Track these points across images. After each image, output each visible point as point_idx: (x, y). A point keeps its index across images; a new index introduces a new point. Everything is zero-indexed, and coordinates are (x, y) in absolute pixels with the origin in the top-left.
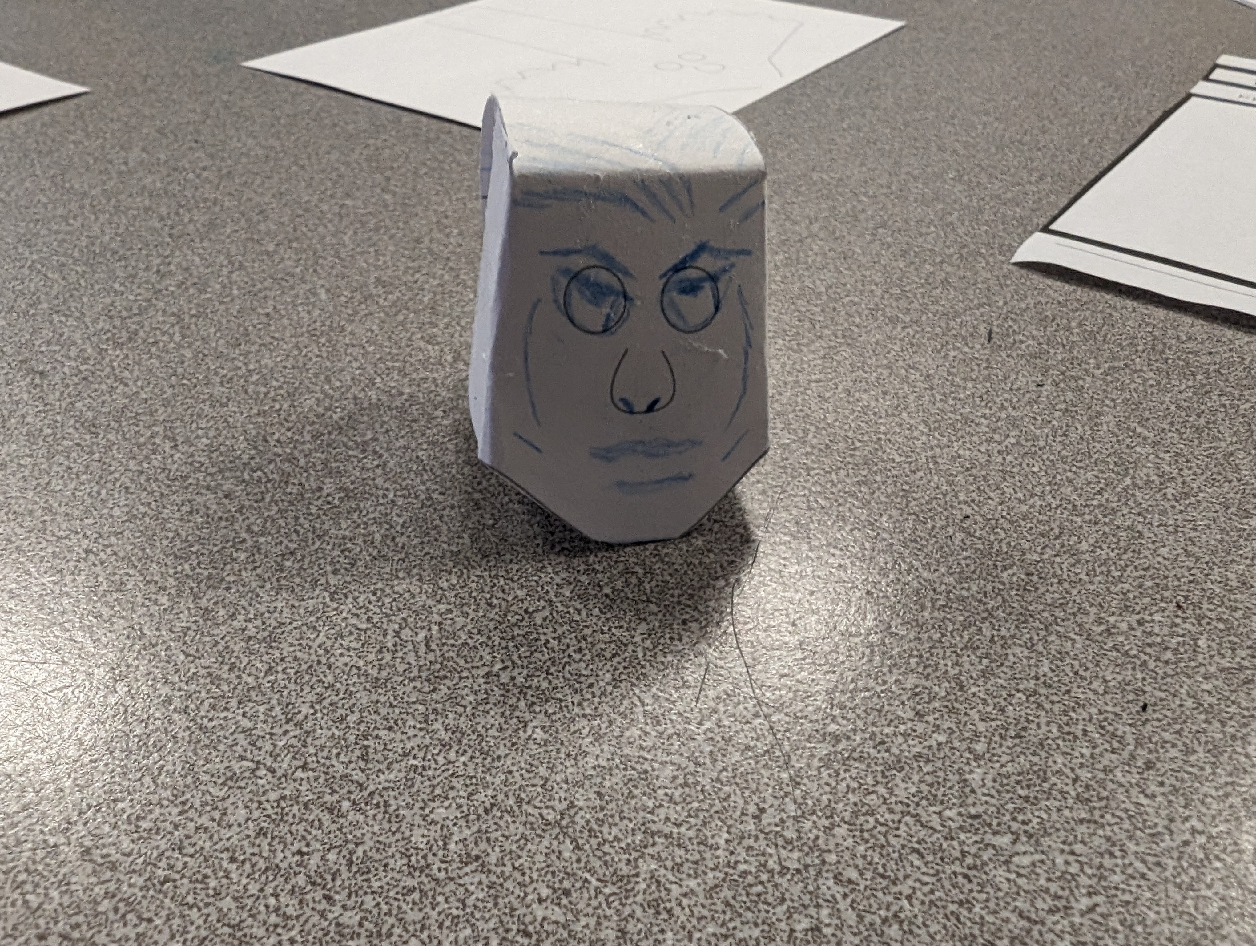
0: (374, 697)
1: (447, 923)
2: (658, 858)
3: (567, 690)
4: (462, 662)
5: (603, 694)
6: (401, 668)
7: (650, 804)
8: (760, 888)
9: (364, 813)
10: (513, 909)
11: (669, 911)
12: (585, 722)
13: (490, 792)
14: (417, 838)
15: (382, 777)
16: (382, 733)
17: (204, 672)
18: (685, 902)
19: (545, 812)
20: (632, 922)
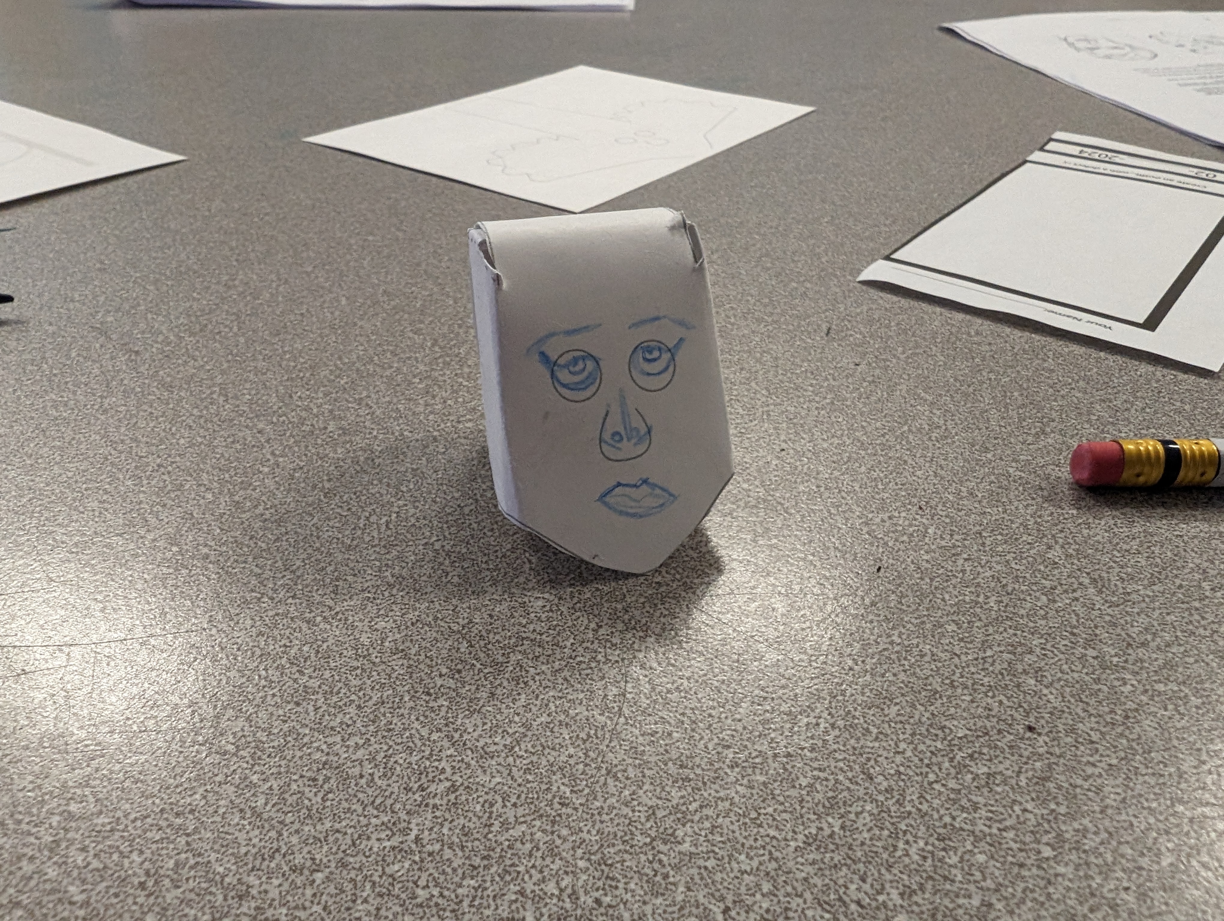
0: (347, 556)
1: (377, 687)
2: (524, 653)
3: (479, 554)
4: (409, 536)
5: (504, 556)
6: (367, 539)
7: (524, 622)
8: (589, 671)
9: (331, 624)
10: (422, 680)
11: (525, 683)
12: (488, 573)
13: (417, 613)
14: (364, 639)
15: (345, 604)
16: (348, 578)
17: (231, 540)
18: (537, 678)
19: (452, 625)
20: (500, 688)
